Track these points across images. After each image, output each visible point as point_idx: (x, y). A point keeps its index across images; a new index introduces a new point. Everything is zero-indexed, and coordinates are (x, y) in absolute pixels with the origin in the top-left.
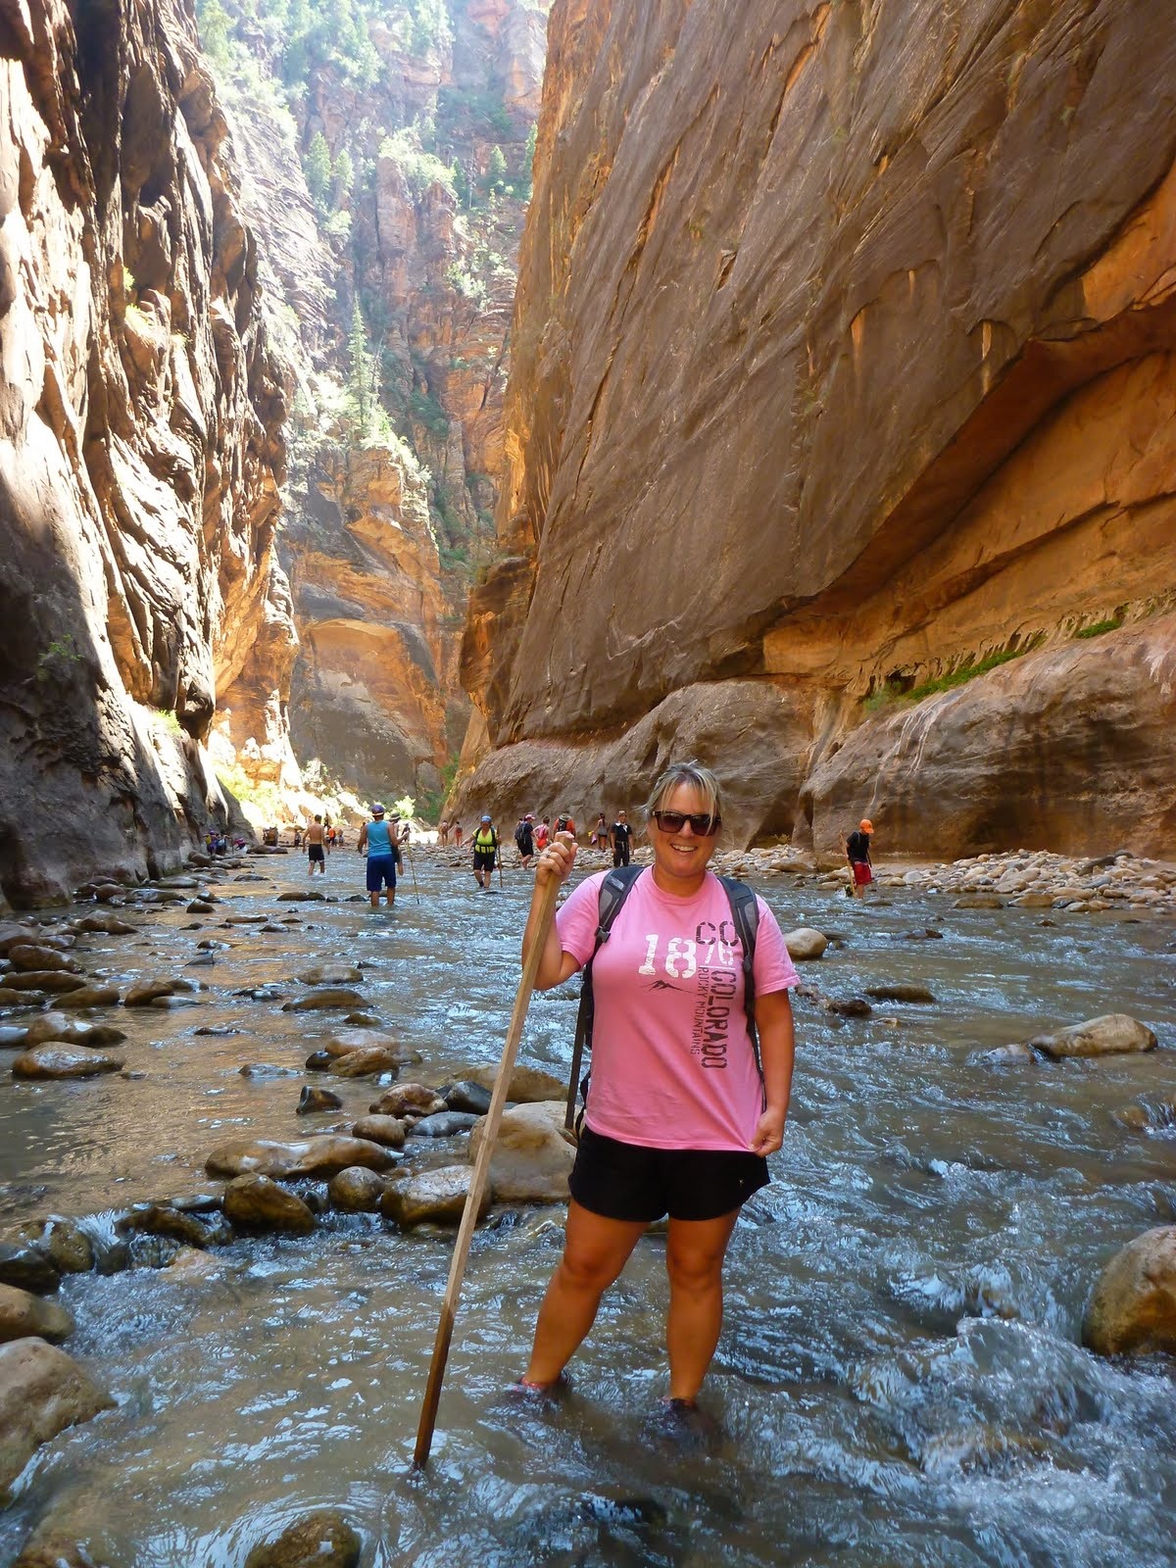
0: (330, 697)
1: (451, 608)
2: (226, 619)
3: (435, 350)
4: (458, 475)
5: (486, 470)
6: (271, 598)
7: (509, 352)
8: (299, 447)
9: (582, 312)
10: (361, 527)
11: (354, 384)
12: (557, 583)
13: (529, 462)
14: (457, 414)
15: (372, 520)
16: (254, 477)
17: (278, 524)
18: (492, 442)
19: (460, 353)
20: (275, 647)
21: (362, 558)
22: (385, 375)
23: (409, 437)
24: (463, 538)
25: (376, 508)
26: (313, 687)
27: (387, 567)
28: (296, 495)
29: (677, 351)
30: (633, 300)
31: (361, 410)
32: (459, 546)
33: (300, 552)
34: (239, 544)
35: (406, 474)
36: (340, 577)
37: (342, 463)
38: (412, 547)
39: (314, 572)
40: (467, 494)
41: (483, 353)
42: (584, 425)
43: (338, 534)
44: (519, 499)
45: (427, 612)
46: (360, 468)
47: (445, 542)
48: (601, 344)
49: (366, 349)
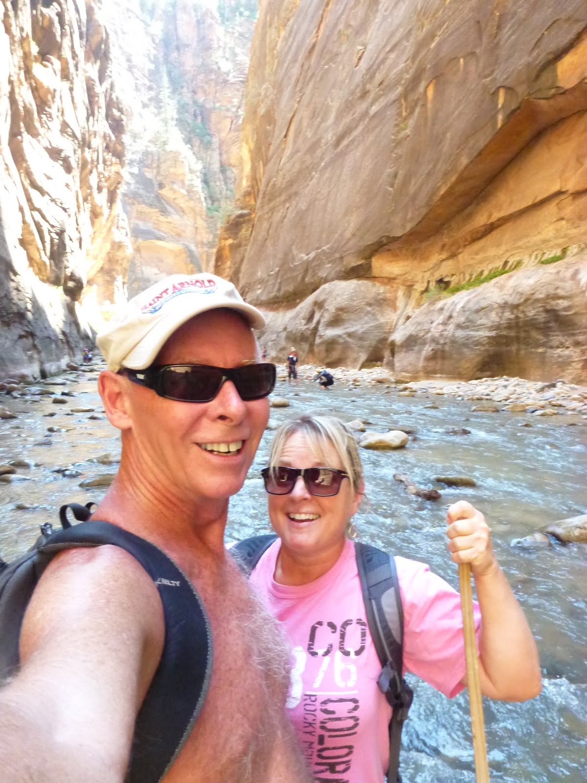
0: (148, 280)
1: (211, 236)
2: (93, 238)
3: (206, 99)
4: (216, 167)
5: (230, 165)
6: (118, 228)
7: (244, 102)
8: (133, 148)
9: (282, 80)
10: (165, 192)
11: (163, 116)
12: (265, 225)
13: (253, 160)
14: (217, 134)
15: (171, 189)
16: (109, 163)
17: (122, 189)
18: (234, 149)
19: (219, 101)
20: (120, 254)
21: (166, 209)
22: (179, 112)
23: (192, 145)
24: (218, 200)
25: (173, 183)
26: (139, 275)
27: (178, 214)
28: (132, 174)
29: (332, 101)
30: (310, 74)
31: (167, 130)
32: (216, 203)
33: (133, 204)
34: (101, 199)
35: (189, 165)
36: (154, 218)
37: (156, 158)
38: (191, 204)
39: (141, 215)
40: (221, 177)
41: (230, 102)
42: (282, 141)
43: (153, 195)
44: (247, 181)
45: (199, 238)
46: (165, 161)
47: (209, 202)
48: (292, 97)
49: (169, 97)
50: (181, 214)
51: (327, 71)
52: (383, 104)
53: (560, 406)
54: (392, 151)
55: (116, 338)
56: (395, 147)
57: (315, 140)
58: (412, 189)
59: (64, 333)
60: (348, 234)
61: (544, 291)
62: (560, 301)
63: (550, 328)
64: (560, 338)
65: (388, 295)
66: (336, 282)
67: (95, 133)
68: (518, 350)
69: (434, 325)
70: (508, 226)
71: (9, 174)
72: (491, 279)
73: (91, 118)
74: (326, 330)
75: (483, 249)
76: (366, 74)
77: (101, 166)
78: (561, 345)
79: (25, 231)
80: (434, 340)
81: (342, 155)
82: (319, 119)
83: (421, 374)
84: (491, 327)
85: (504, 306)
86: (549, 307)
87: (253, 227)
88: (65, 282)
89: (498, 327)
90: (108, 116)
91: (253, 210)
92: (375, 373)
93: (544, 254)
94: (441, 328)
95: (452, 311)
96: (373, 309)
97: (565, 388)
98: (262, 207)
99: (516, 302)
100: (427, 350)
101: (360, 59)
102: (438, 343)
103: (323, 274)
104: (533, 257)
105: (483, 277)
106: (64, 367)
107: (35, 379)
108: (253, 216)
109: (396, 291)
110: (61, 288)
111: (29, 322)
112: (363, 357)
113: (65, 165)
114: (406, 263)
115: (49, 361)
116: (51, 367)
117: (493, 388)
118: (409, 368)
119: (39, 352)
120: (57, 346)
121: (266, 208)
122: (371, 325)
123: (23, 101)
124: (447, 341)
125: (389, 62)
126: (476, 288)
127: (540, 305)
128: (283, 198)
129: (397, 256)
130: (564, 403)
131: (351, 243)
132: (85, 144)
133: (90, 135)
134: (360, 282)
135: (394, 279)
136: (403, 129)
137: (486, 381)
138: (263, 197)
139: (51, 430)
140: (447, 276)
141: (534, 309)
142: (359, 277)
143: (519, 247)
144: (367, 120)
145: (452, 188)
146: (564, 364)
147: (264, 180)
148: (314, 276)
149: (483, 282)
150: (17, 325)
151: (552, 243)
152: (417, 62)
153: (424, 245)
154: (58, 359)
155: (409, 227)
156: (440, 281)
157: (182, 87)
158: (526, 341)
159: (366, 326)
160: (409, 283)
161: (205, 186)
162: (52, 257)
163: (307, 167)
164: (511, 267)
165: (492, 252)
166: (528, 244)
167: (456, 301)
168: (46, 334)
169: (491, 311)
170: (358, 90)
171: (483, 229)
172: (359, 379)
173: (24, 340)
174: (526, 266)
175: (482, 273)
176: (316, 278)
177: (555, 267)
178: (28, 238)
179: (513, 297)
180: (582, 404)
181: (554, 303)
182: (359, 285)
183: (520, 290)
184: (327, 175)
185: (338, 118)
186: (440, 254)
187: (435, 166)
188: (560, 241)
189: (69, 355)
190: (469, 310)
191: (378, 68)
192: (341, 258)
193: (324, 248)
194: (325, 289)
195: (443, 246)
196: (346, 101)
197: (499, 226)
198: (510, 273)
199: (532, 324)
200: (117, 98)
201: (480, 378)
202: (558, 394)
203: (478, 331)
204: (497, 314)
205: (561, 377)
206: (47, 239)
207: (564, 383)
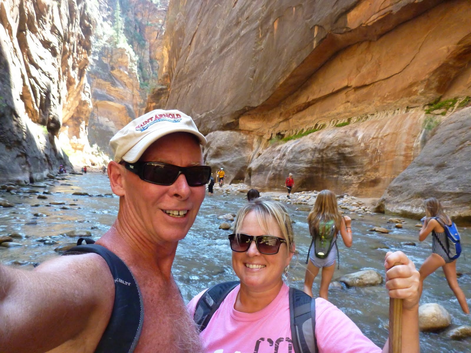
0: (102, 125)
1: (142, 101)
2: (68, 98)
3: (143, 19)
4: (147, 59)
5: (156, 59)
6: (84, 92)
7: (166, 22)
8: (96, 45)
9: (190, 11)
10: (115, 72)
11: (116, 27)
12: (176, 95)
13: (170, 57)
14: (148, 40)
15: (119, 71)
16: (80, 52)
17: (88, 69)
18: (159, 50)
19: (151, 21)
20: (84, 108)
21: (115, 82)
22: (126, 25)
23: (132, 45)
24: (148, 79)
25: (120, 67)
26: (96, 122)
27: (122, 86)
28: (94, 60)
29: (219, 26)
30: (206, 9)
31: (118, 35)
32: (146, 82)
33: (95, 78)
34: (74, 74)
35: (131, 57)
36: (107, 88)
37: (110, 51)
38: (131, 80)
39: (99, 85)
40: (150, 65)
41: (158, 22)
42: (188, 47)
43: (107, 74)
44: (166, 69)
45: (135, 101)
46: (116, 54)
47: (142, 80)
48: (195, 21)
49: (120, 16)
50: (124, 86)
51: (216, 8)
52: (248, 30)
53: (346, 209)
54: (253, 58)
55: (120, 143)
56: (255, 55)
57: (208, 47)
58: (264, 80)
59: (46, 155)
60: (225, 104)
61: (338, 142)
62: (346, 149)
63: (341, 163)
64: (346, 170)
65: (248, 141)
66: (217, 132)
67: (73, 34)
68: (323, 176)
69: (275, 159)
70: (318, 105)
71: (16, 55)
72: (308, 134)
73: (71, 25)
74: (211, 160)
75: (304, 117)
76: (239, 12)
77: (75, 54)
78: (347, 174)
79: (25, 91)
80: (274, 168)
81: (224, 57)
82: (210, 36)
83: (267, 188)
84: (308, 162)
85: (315, 150)
86: (340, 152)
87: (168, 96)
88: (49, 123)
89: (311, 162)
90: (82, 24)
91: (169, 86)
92: (239, 186)
93: (338, 121)
94: (279, 161)
95: (285, 152)
96: (239, 149)
97: (349, 198)
98: (175, 85)
99: (322, 148)
100: (270, 174)
101: (236, 3)
102: (276, 170)
103: (209, 126)
104: (332, 123)
105: (303, 132)
106: (45, 176)
107: (26, 183)
108: (169, 90)
109: (253, 138)
110: (46, 127)
111: (24, 147)
112: (232, 177)
113: (53, 52)
114: (259, 123)
115: (36, 172)
116: (37, 176)
117: (308, 197)
118: (260, 184)
119: (29, 166)
120: (41, 163)
121: (177, 86)
122: (238, 158)
123: (28, 11)
124: (282, 169)
125: (253, 6)
126: (299, 139)
127: (335, 150)
128: (187, 80)
129: (254, 118)
130: (348, 207)
131: (228, 109)
132: (65, 39)
133: (69, 35)
134: (232, 132)
135: (252, 131)
136: (259, 45)
137: (304, 193)
138: (176, 79)
139: (36, 215)
140: (283, 131)
141: (332, 152)
142: (231, 129)
143: (324, 117)
144: (239, 38)
145: (287, 80)
146: (348, 185)
147: (176, 69)
148: (204, 128)
149: (303, 135)
150: (16, 148)
151: (342, 115)
152: (268, 8)
153: (270, 112)
154: (42, 171)
155: (261, 102)
156: (279, 134)
157: (128, 11)
158: (328, 171)
159: (235, 159)
160: (261, 134)
161: (140, 71)
162: (41, 107)
163: (202, 63)
164: (319, 127)
165: (309, 119)
166: (329, 115)
167: (288, 146)
168: (35, 155)
169: (307, 153)
170: (234, 21)
171: (304, 105)
172: (230, 190)
173: (20, 158)
174: (328, 128)
175: (303, 130)
176: (205, 129)
177: (344, 129)
178: (26, 94)
179: (320, 145)
180: (358, 208)
181: (343, 149)
182: (231, 134)
183: (324, 141)
184: (214, 68)
185: (222, 36)
186: (279, 118)
187: (277, 68)
188: (347, 114)
189: (49, 169)
190: (295, 151)
191: (247, 9)
192: (221, 118)
193: (211, 111)
194: (210, 135)
195: (281, 114)
196: (227, 26)
197: (314, 104)
198: (319, 131)
199: (330, 161)
200: (88, 14)
201: (301, 191)
202: (345, 202)
203: (299, 164)
204: (311, 154)
205: (346, 192)
206: (39, 96)
207: (348, 195)
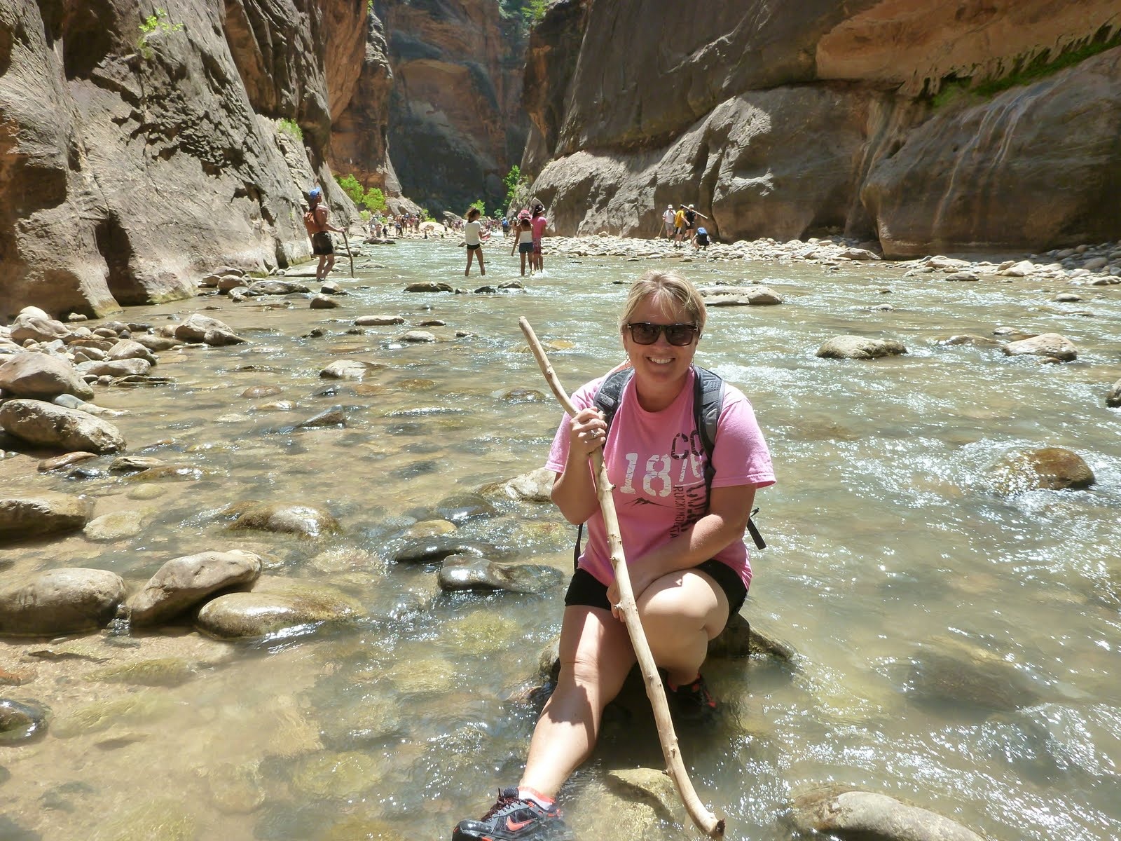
0: (418, 122)
1: (509, 49)
6: (370, 41)
20: (375, 82)
21: (439, 10)
26: (405, 115)
27: (458, 17)
33: (391, 4)
36: (423, 25)
39: (402, 21)
45: (491, 54)
50: (462, 16)
107: (269, 267)
110: (294, 122)
115: (289, 238)
116: (292, 250)
150: (230, 171)
